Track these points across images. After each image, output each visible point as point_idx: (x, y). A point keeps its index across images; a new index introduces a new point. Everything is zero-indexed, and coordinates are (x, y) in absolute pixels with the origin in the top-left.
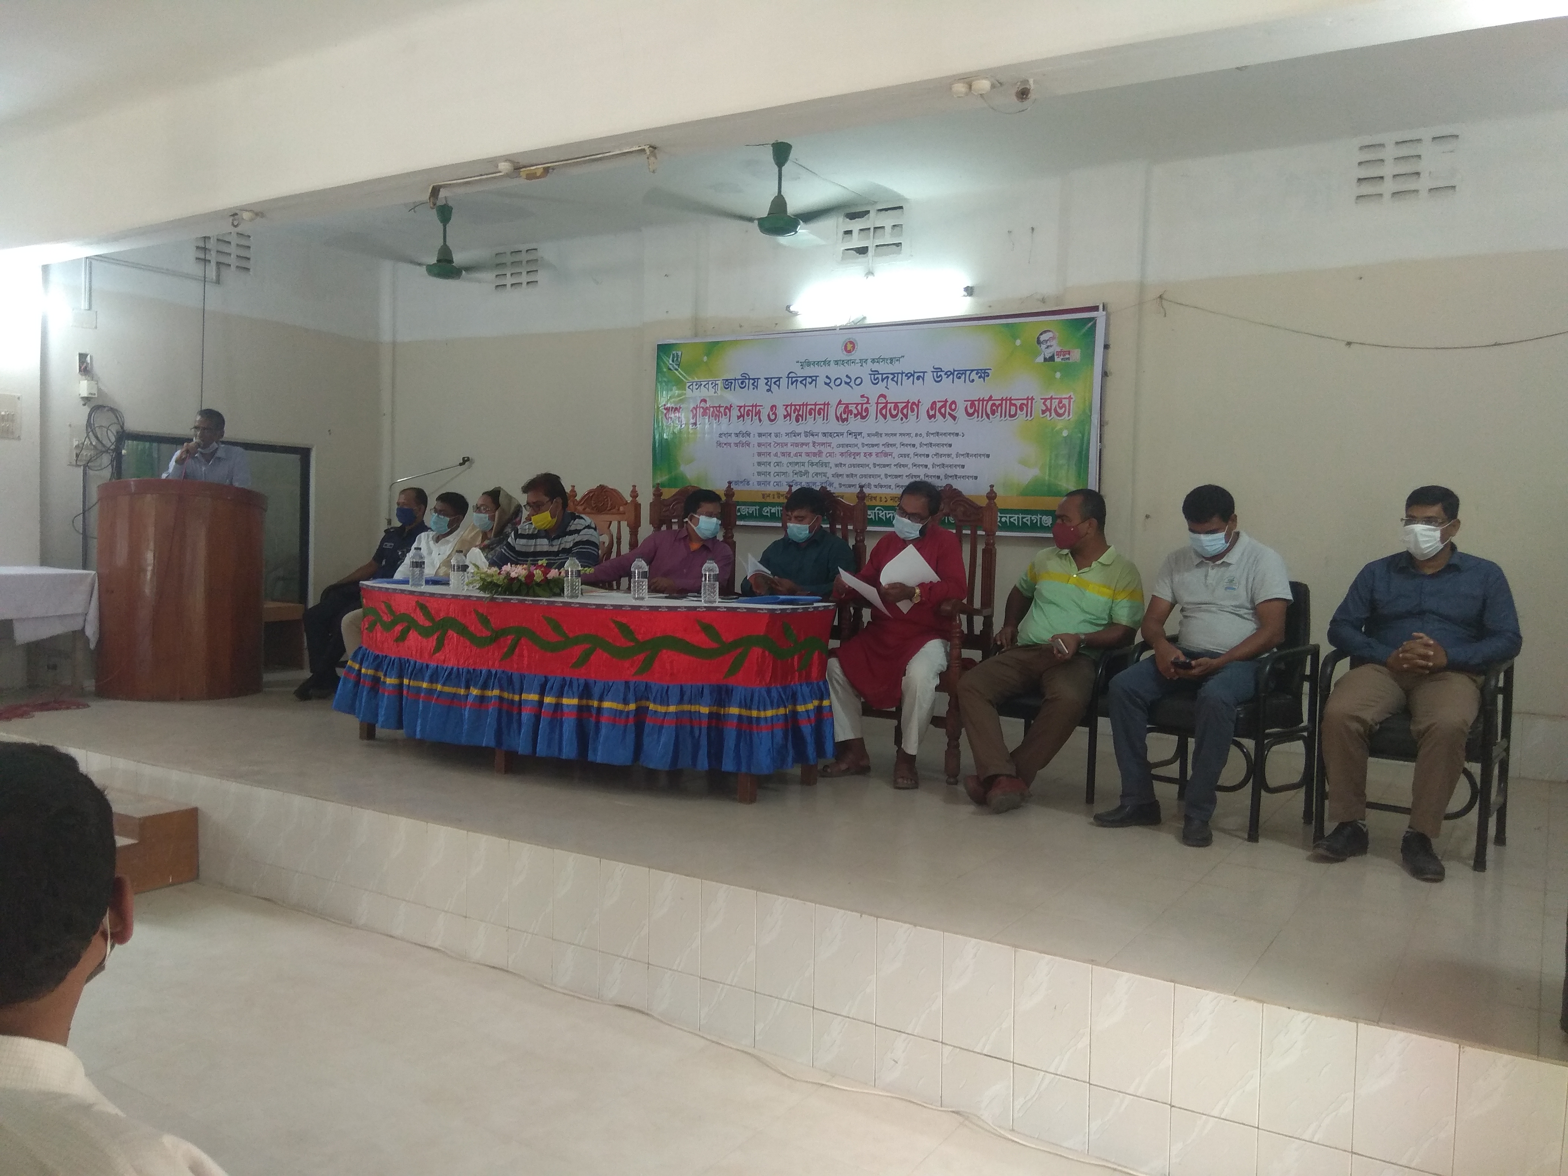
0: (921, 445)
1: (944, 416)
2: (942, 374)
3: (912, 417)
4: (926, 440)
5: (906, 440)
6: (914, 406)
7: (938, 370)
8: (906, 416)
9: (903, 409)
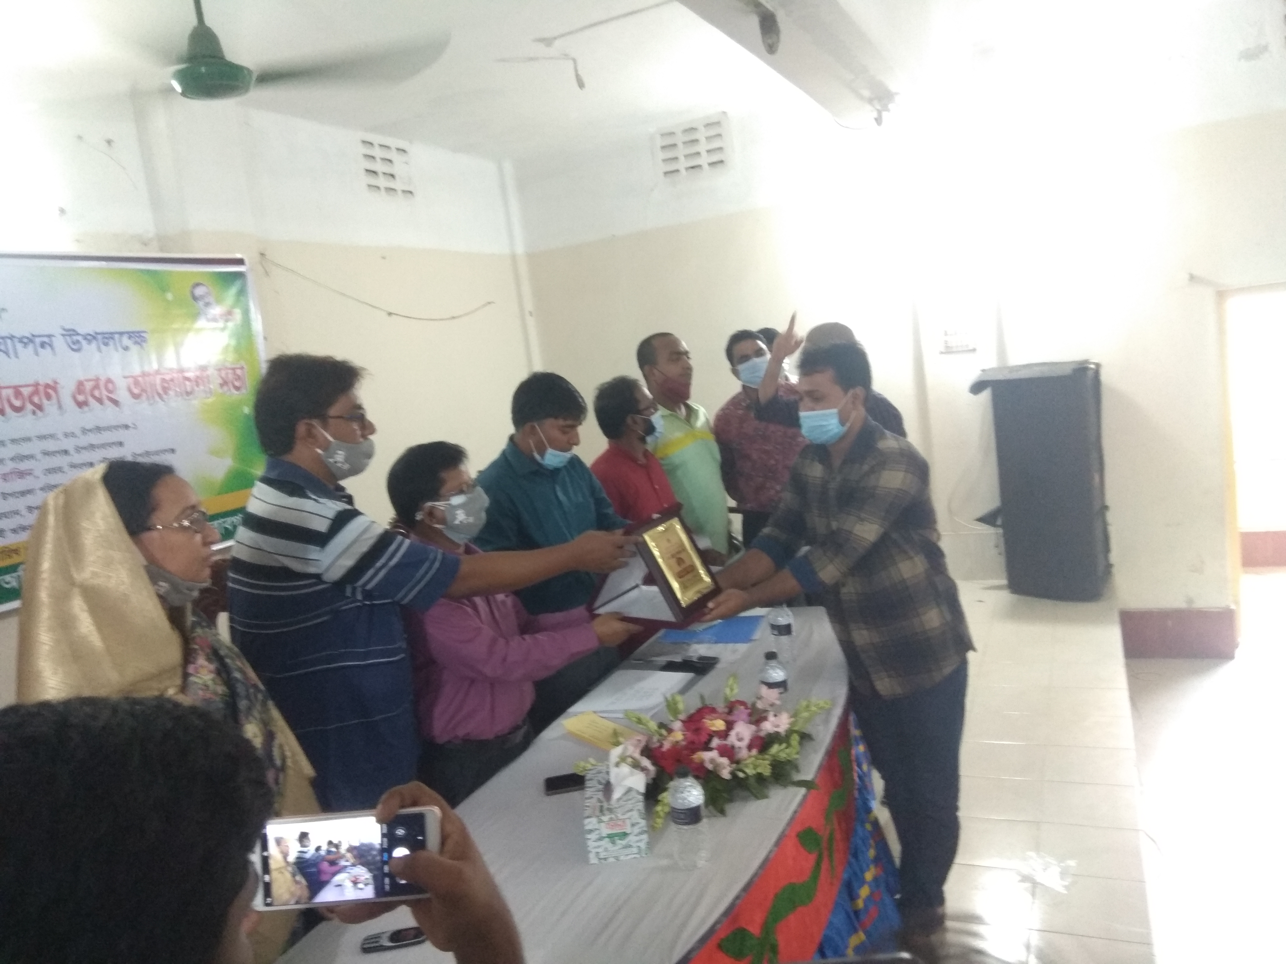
0: (78, 449)
1: (100, 401)
2: (79, 338)
3: (50, 407)
4: (84, 440)
5: (51, 445)
6: (50, 391)
7: (70, 333)
8: (40, 407)
9: (30, 397)
